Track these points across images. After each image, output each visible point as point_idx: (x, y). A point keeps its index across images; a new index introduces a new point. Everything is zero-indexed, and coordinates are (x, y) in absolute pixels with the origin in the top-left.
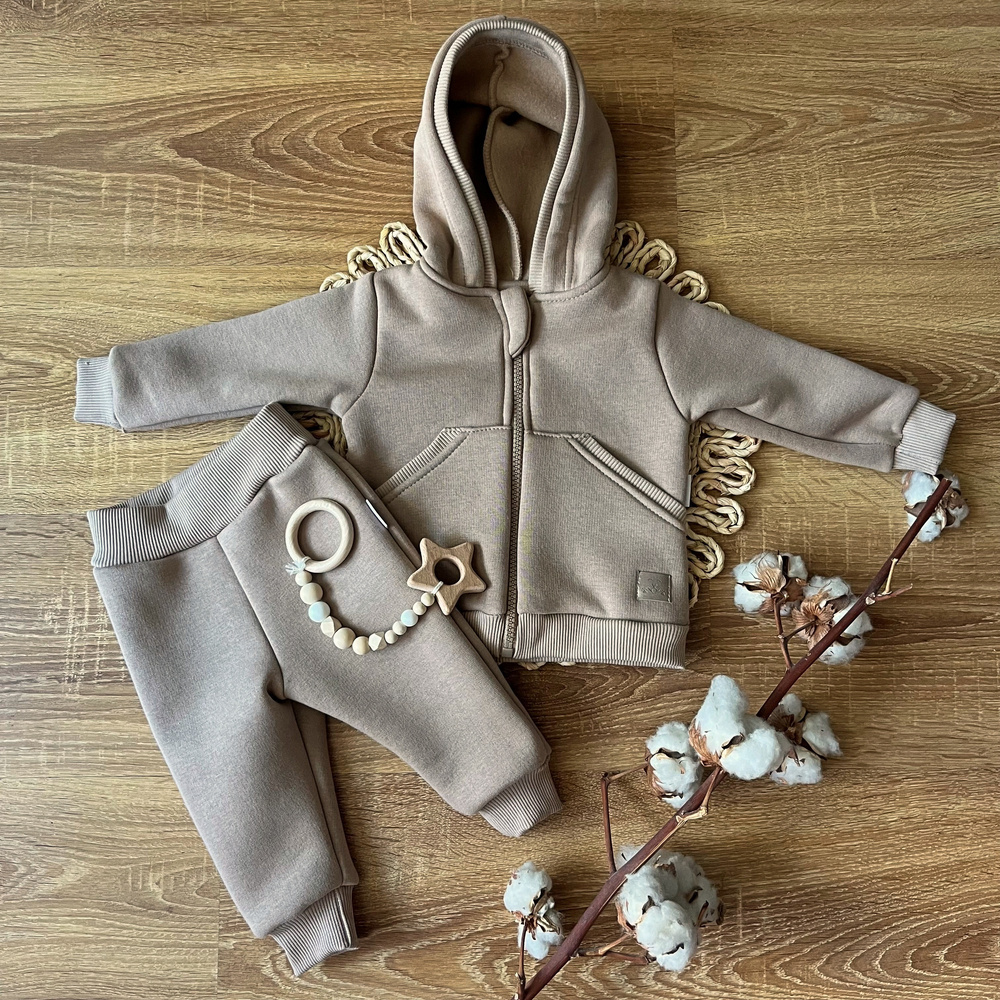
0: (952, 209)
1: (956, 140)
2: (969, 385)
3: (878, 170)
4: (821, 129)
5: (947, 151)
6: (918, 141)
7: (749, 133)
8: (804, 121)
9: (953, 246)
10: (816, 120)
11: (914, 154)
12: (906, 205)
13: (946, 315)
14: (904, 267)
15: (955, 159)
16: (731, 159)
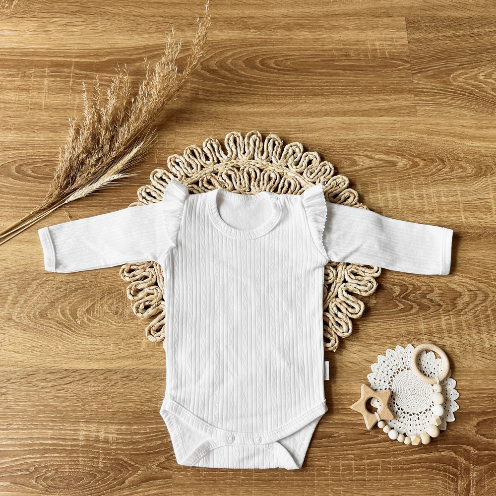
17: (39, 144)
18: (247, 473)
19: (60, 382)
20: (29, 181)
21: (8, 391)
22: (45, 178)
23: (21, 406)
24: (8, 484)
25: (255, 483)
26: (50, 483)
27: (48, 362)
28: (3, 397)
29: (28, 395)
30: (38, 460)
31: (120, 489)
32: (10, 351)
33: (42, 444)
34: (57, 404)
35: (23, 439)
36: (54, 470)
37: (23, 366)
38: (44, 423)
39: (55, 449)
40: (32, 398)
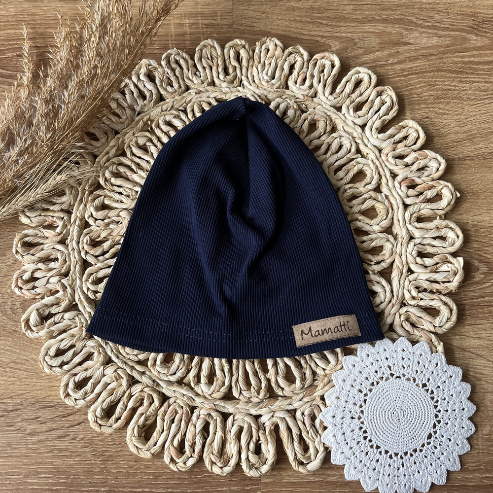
17: (8, 21)
19: (61, 423)
27: (39, 388)
29: (9, 445)
34: (58, 462)
40: (15, 451)
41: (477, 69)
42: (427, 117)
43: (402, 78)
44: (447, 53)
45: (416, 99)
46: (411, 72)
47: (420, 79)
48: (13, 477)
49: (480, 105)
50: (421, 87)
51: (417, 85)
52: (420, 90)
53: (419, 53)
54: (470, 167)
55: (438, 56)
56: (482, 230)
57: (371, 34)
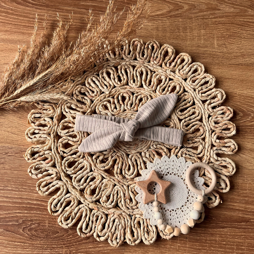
0: (247, 46)
1: (251, 21)
2: (250, 117)
3: (218, 29)
4: (197, 11)
5: (247, 24)
6: (236, 19)
7: (168, 9)
8: (191, 7)
9: (247, 61)
10: (195, 7)
11: (234, 24)
12: (229, 43)
13: (242, 88)
14: (226, 67)
15: (250, 27)
16: (160, 19)
18: (182, 242)
20: (28, 6)
21: (6, 161)
22: (41, 5)
23: (15, 174)
24: (2, 230)
25: (188, 250)
26: (34, 233)
28: (2, 166)
29: (20, 166)
30: (26, 215)
31: (86, 243)
32: (8, 132)
33: (29, 203)
35: (15, 198)
36: (37, 223)
37: (17, 144)
38: (32, 188)
39: (39, 208)
40: (23, 168)
41: (250, 25)
42: (224, 44)
43: (215, 25)
44: (237, 16)
45: (220, 35)
46: (219, 23)
47: (223, 27)
48: (21, 179)
49: (249, 41)
50: (223, 30)
51: (221, 29)
52: (222, 31)
53: (224, 14)
54: (241, 69)
55: (233, 17)
56: (242, 97)
57: (203, 3)
